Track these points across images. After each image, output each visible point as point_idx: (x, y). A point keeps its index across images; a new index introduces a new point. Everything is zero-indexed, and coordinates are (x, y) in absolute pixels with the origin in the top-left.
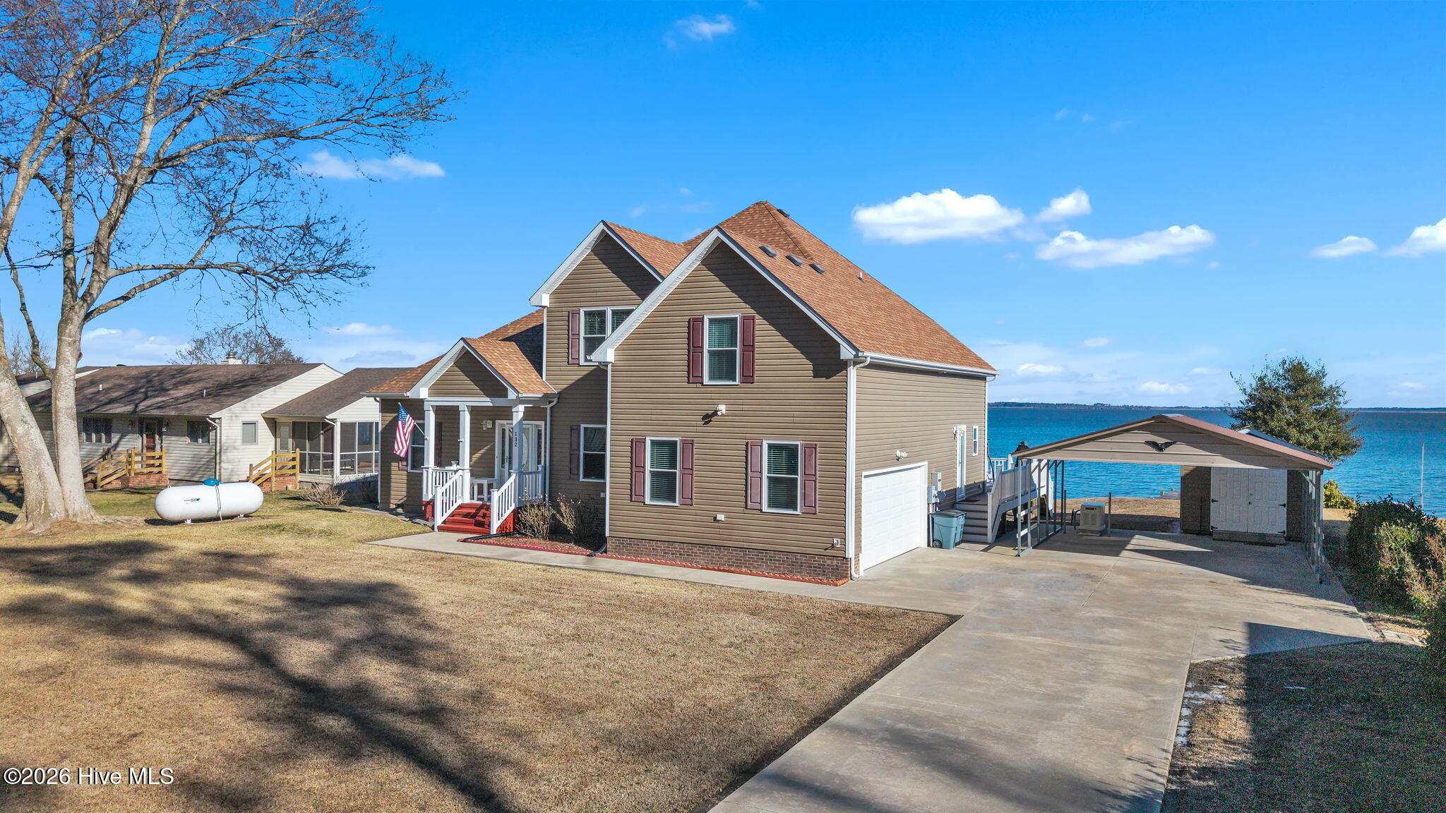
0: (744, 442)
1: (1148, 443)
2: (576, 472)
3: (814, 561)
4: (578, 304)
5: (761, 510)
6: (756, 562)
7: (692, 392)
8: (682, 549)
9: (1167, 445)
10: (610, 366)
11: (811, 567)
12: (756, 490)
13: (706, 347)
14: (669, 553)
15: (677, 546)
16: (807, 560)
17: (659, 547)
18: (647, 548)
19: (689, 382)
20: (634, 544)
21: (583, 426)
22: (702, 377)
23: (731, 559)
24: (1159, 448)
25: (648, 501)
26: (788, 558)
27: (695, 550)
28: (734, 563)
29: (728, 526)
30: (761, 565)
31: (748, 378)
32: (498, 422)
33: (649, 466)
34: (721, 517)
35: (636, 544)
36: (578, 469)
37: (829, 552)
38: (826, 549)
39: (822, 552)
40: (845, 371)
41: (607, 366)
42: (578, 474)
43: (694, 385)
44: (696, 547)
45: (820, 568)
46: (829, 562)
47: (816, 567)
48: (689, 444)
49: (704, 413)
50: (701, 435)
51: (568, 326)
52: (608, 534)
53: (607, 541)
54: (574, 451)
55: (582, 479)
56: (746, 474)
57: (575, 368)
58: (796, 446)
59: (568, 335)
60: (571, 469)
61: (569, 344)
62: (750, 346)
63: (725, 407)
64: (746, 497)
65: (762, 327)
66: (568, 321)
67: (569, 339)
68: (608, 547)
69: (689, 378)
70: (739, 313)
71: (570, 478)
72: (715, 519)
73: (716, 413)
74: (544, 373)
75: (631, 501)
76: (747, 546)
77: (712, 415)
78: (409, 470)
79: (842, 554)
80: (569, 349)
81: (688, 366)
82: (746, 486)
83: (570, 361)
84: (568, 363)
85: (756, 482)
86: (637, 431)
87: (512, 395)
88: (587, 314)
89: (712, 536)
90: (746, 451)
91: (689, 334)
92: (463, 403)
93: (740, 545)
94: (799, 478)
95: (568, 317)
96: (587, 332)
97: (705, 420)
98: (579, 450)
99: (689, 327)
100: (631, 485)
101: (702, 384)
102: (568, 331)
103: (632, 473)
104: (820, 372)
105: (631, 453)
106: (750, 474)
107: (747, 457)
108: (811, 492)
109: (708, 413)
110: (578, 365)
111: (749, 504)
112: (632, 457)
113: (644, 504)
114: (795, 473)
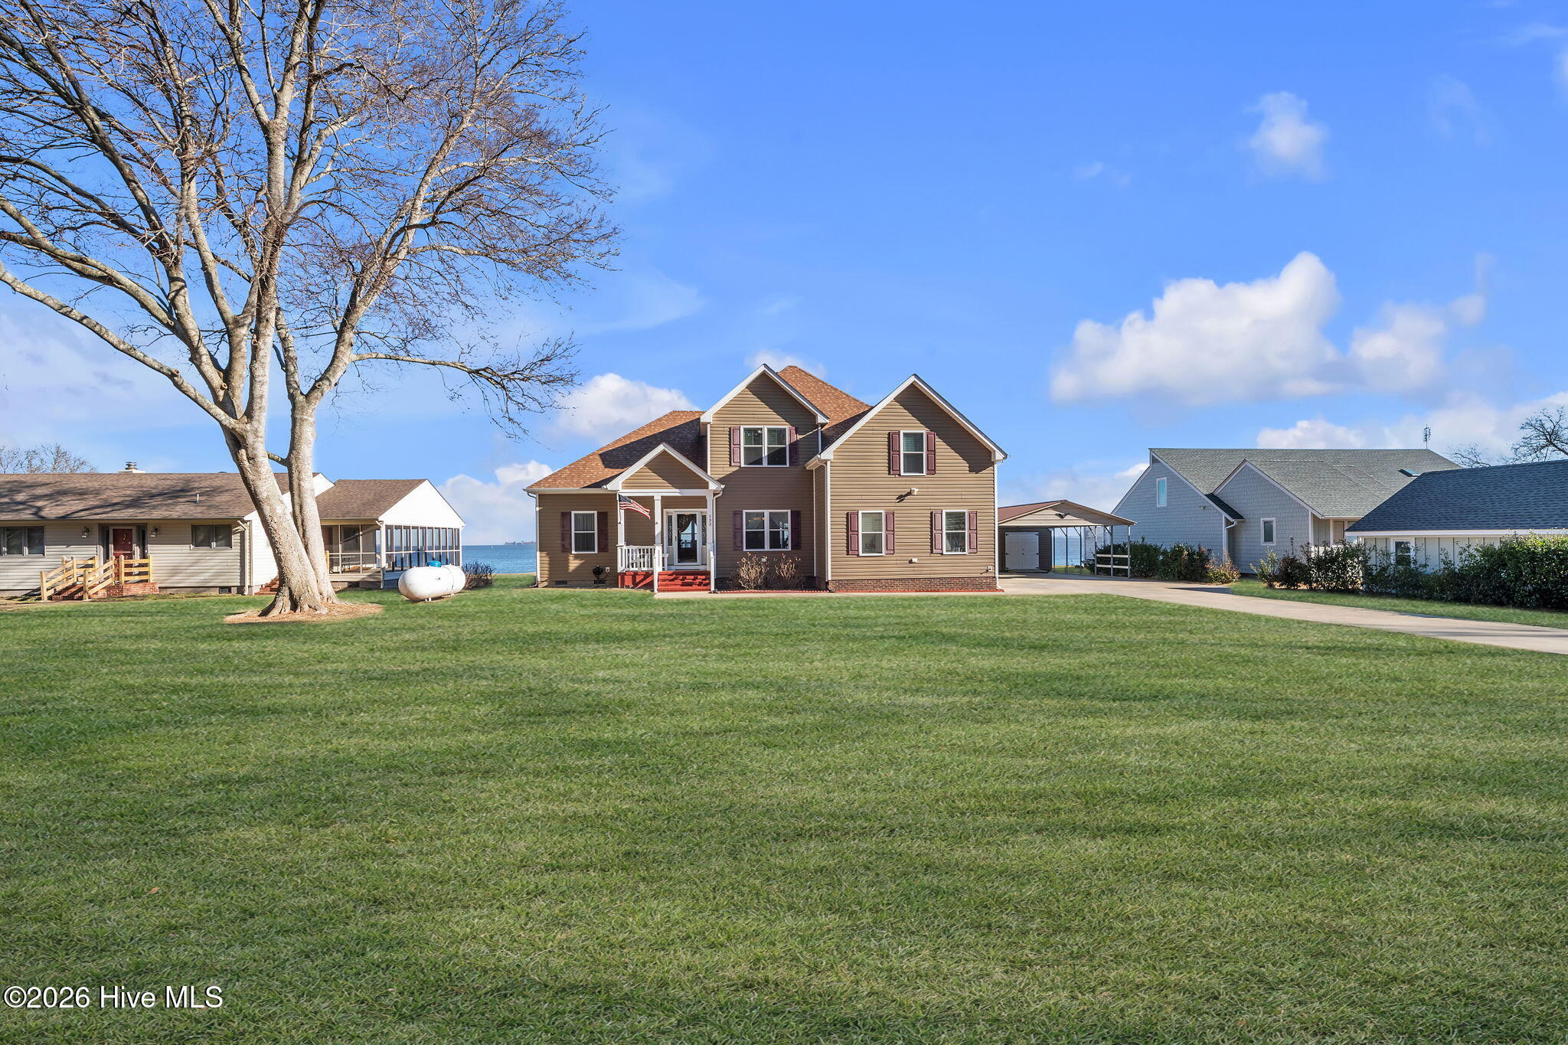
0: (929, 512)
1: (1055, 515)
2: (740, 545)
3: (975, 580)
4: (738, 423)
5: (942, 554)
7: (893, 480)
8: (887, 583)
9: (1066, 515)
10: (829, 463)
12: (938, 542)
13: (902, 452)
14: (877, 586)
15: (883, 582)
16: (971, 580)
17: (870, 583)
18: (860, 585)
19: (889, 474)
20: (849, 582)
21: (744, 511)
22: (899, 470)
23: (921, 586)
24: (1061, 517)
25: (861, 554)
26: (959, 581)
27: (897, 583)
28: (924, 588)
29: (920, 565)
30: (941, 586)
31: (932, 470)
32: (666, 510)
33: (861, 531)
34: (915, 560)
35: (851, 583)
36: (742, 543)
37: (984, 575)
38: (981, 573)
39: (979, 575)
40: (991, 467)
41: (826, 463)
42: (743, 547)
43: (894, 476)
44: (898, 580)
45: (978, 583)
46: (984, 580)
47: (975, 585)
48: (891, 515)
49: (900, 494)
50: (899, 508)
51: (730, 438)
52: (830, 579)
53: (827, 583)
54: (738, 530)
55: (745, 550)
56: (932, 532)
57: (737, 468)
58: (964, 513)
59: (730, 445)
60: (735, 543)
61: (730, 451)
62: (932, 451)
63: (917, 490)
64: (932, 546)
65: (937, 439)
66: (730, 435)
67: (730, 448)
68: (830, 587)
69: (889, 471)
70: (924, 431)
71: (735, 550)
72: (911, 562)
73: (909, 494)
74: (709, 473)
75: (848, 554)
76: (932, 576)
77: (906, 495)
78: (573, 552)
79: (992, 575)
80: (730, 455)
81: (889, 463)
82: (931, 539)
83: (733, 464)
84: (730, 465)
85: (938, 536)
86: (851, 506)
87: (713, 486)
88: (746, 430)
89: (908, 573)
90: (931, 517)
91: (889, 442)
92: (657, 494)
93: (928, 576)
94: (967, 532)
95: (730, 431)
96: (746, 444)
97: (901, 498)
98: (742, 529)
99: (889, 438)
100: (848, 544)
101: (899, 475)
102: (730, 441)
103: (848, 536)
104: (975, 468)
105: (847, 522)
106: (934, 532)
107: (931, 521)
108: (974, 540)
109: (904, 494)
110: (740, 466)
111: (934, 551)
112: (847, 525)
113: (858, 555)
114: (964, 529)
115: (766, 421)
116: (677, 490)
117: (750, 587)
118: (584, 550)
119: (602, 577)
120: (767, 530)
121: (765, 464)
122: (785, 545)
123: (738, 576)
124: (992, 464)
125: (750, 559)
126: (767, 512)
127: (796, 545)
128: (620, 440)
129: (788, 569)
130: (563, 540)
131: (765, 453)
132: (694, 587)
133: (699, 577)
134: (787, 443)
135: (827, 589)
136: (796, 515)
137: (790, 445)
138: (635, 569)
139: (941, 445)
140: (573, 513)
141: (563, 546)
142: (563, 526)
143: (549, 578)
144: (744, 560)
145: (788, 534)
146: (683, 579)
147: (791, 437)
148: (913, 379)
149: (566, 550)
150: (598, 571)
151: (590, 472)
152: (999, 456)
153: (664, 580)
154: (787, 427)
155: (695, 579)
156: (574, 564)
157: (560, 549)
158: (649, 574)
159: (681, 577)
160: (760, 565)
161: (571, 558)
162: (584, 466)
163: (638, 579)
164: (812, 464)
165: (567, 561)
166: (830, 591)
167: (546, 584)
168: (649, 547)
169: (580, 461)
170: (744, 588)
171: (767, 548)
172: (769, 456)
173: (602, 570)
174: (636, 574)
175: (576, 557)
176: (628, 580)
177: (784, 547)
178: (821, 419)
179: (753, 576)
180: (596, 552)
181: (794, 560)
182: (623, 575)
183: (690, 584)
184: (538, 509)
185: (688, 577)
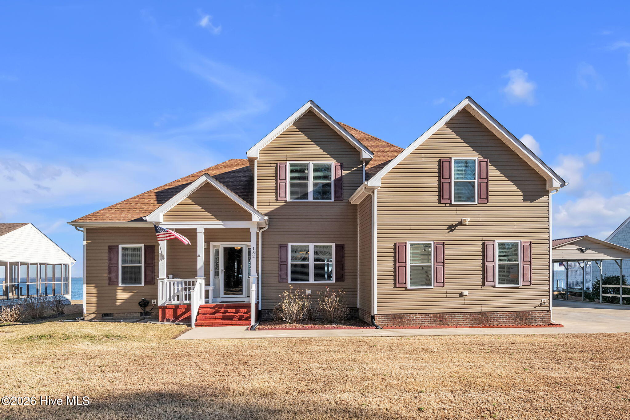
0: (481, 242)
1: (578, 249)
2: (285, 277)
3: (529, 315)
4: (285, 159)
5: (494, 286)
6: (490, 320)
7: (443, 210)
8: (436, 317)
9: (586, 249)
10: (376, 191)
11: (527, 319)
12: (490, 274)
13: (453, 180)
14: (426, 321)
15: (431, 316)
16: (524, 315)
17: (418, 318)
18: (408, 320)
19: (440, 203)
20: (397, 318)
21: (290, 245)
22: (450, 199)
23: (473, 320)
24: (582, 251)
25: (409, 287)
26: (511, 315)
27: (446, 317)
28: (475, 322)
29: (471, 299)
30: (494, 322)
31: (484, 199)
32: (212, 244)
33: (409, 263)
34: (466, 293)
35: (399, 318)
36: (287, 275)
37: (538, 309)
38: (535, 307)
39: (532, 310)
40: (546, 197)
41: (373, 192)
42: (287, 279)
43: (444, 205)
44: (447, 315)
45: (532, 319)
46: (538, 315)
47: (530, 319)
48: (441, 247)
49: (450, 224)
50: (450, 239)
51: (276, 173)
52: (376, 313)
53: (373, 317)
54: (283, 263)
55: (290, 282)
56: (483, 263)
57: (283, 204)
58: (518, 243)
59: (276, 180)
60: (280, 276)
61: (276, 186)
62: (485, 179)
63: (469, 220)
64: (483, 278)
65: (490, 167)
66: (276, 170)
67: (276, 183)
68: (376, 322)
69: (439, 200)
70: (476, 157)
71: (280, 282)
72: (461, 295)
73: (460, 223)
74: (256, 207)
75: (395, 287)
76: (484, 310)
77: (457, 225)
78: (120, 285)
79: (547, 309)
80: (276, 190)
81: (439, 192)
82: (483, 271)
83: (279, 199)
84: (277, 200)
85: (490, 268)
86: (399, 237)
87: (256, 218)
88: (292, 166)
89: (458, 306)
90: (483, 248)
91: (439, 169)
92: (200, 227)
93: (479, 310)
94: (520, 263)
95: (276, 167)
96: (292, 178)
97: (451, 228)
98: (287, 261)
99: (439, 165)
100: (395, 276)
101: (450, 204)
102: (276, 177)
103: (395, 268)
104: (529, 197)
105: (395, 253)
106: (486, 263)
107: (483, 252)
108: (527, 272)
109: (454, 224)
110: (286, 201)
111: (486, 283)
112: (395, 257)
113: (406, 288)
114: (517, 260)
115: (312, 157)
116: (221, 223)
117: (292, 321)
118: (131, 283)
119: (148, 309)
120: (311, 262)
121: (311, 199)
122: (330, 277)
123: (280, 309)
124: (547, 192)
125: (293, 292)
126: (311, 246)
127: (340, 277)
128: (178, 181)
129: (332, 304)
130: (110, 273)
131: (311, 188)
132: (236, 321)
133: (241, 310)
134: (332, 179)
135: (373, 325)
136: (340, 248)
137: (335, 180)
138: (176, 302)
139: (494, 172)
140: (120, 246)
141: (110, 278)
142: (110, 260)
143: (97, 311)
144: (286, 293)
145: (332, 266)
146: (225, 312)
147: (337, 172)
148: (466, 102)
149: (113, 282)
150: (144, 304)
151: (140, 207)
152: (556, 183)
153: (205, 314)
154: (332, 162)
155: (236, 312)
156: (122, 296)
157: (107, 282)
158: (188, 308)
159: (223, 310)
160: (302, 298)
161: (119, 291)
162: (137, 202)
163: (179, 312)
164: (356, 198)
165: (115, 293)
166: (377, 327)
167: (93, 316)
168: (191, 280)
169: (134, 198)
170: (285, 322)
171: (312, 280)
172: (314, 191)
173: (148, 302)
174: (177, 307)
175: (125, 289)
176: (169, 314)
177: (328, 280)
178: (365, 155)
179: (295, 309)
180: (143, 284)
181: (338, 294)
182: (164, 308)
183: (231, 318)
184: (85, 243)
185: (229, 310)
